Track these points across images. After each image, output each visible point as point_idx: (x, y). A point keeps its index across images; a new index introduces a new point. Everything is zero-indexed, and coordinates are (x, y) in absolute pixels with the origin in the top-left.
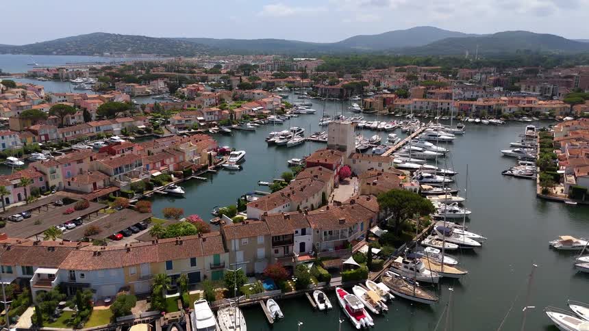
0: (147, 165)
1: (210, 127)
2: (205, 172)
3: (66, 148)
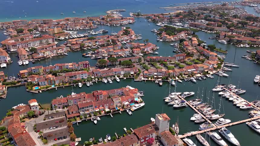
0: (96, 107)
1: (158, 79)
2: (118, 112)
3: (100, 80)
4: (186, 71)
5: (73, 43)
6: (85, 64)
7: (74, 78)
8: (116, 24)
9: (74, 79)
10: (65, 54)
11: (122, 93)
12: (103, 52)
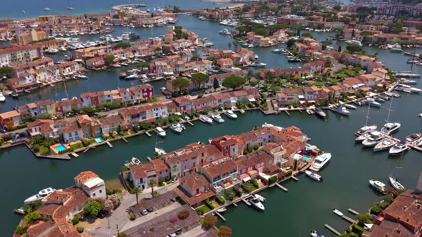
0: (241, 171)
1: (308, 106)
2: (288, 178)
3: (195, 118)
4: (349, 88)
5: (86, 55)
6: (145, 90)
7: (141, 117)
8: (146, 25)
9: (141, 120)
10: (79, 76)
11: (270, 137)
12: (165, 66)
